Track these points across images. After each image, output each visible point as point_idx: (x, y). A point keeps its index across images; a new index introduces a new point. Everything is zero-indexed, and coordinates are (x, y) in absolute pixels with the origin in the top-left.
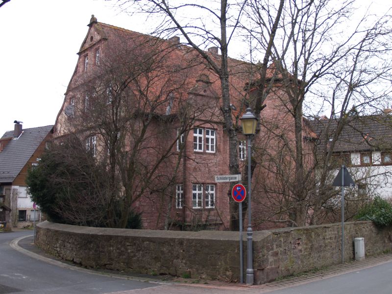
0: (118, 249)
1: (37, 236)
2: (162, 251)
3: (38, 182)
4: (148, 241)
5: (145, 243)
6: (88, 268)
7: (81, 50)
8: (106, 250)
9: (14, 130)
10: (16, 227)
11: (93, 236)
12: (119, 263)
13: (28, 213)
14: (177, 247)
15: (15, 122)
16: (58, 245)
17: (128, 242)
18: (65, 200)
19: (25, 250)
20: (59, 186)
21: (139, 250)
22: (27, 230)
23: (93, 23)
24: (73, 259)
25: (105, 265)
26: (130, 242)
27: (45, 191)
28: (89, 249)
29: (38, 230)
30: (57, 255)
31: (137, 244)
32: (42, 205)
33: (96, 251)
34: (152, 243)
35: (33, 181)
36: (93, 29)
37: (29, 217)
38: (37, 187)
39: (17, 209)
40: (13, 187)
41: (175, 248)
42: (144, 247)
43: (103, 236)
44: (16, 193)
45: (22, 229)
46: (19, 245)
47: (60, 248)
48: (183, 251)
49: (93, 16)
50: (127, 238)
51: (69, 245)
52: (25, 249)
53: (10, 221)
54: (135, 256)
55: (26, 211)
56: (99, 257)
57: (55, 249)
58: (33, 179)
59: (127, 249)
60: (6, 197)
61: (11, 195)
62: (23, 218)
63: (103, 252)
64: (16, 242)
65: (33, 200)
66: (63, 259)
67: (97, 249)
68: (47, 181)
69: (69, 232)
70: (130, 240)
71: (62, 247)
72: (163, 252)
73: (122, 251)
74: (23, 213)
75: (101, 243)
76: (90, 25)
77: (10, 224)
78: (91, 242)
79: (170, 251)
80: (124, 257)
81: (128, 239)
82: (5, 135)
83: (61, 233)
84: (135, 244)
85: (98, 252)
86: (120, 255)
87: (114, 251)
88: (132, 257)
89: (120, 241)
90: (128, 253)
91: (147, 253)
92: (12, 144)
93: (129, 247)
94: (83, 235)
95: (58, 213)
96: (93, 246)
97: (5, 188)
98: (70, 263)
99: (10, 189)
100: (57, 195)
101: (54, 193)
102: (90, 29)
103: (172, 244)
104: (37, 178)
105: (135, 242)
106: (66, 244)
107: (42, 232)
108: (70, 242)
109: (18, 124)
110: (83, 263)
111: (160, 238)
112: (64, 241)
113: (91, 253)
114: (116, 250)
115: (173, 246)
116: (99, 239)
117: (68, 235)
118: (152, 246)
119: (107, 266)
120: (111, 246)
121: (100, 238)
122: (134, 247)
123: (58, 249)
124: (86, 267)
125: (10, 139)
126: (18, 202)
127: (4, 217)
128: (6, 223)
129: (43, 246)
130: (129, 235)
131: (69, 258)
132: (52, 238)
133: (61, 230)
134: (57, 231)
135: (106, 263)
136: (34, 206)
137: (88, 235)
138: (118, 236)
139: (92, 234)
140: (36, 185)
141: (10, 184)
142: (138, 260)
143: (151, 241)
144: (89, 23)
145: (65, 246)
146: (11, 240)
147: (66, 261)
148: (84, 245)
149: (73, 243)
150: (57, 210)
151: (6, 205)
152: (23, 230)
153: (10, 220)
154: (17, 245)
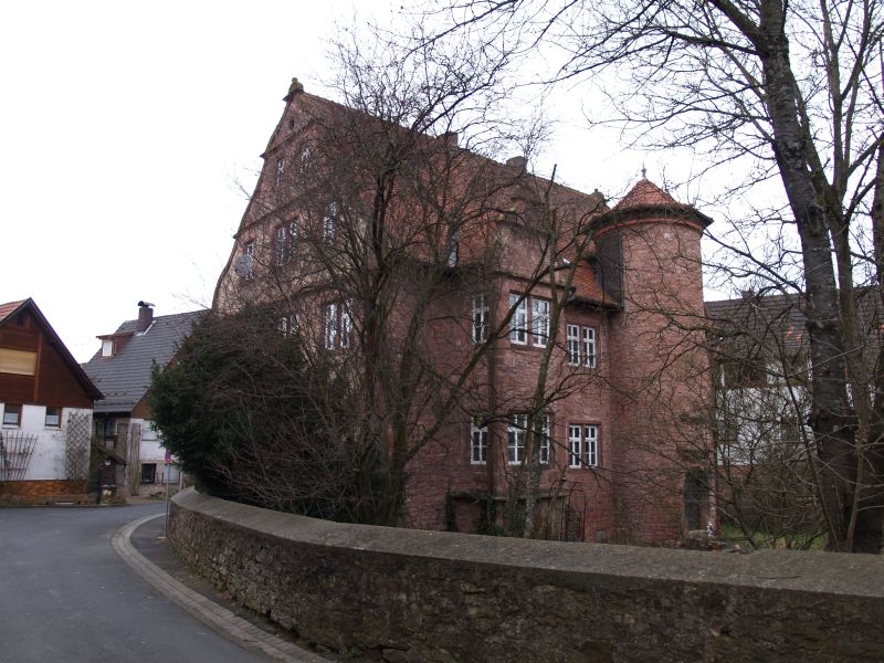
0: (429, 600)
1: (173, 524)
2: (617, 626)
3: (176, 401)
4: (551, 584)
5: (539, 589)
6: (320, 652)
7: (269, 146)
8: (382, 600)
9: (137, 318)
10: (137, 495)
11: (336, 552)
12: (431, 647)
13: (158, 468)
14: (690, 618)
15: (141, 304)
16: (222, 559)
17: (467, 581)
18: (239, 443)
19: (142, 558)
20: (226, 410)
21: (514, 614)
22: (155, 501)
23: (296, 91)
24: (269, 612)
25: (381, 648)
26: (475, 584)
27: (191, 421)
28: (324, 592)
29: (175, 510)
30: (220, 584)
31: (503, 592)
32: (183, 456)
33: (347, 600)
34: (568, 593)
35: (163, 398)
36: (294, 105)
37: (160, 477)
38: (174, 412)
39: (138, 461)
40: (133, 421)
41: (680, 616)
42: (535, 604)
43: (370, 555)
44: (138, 433)
45: (147, 498)
46: (133, 541)
47: (228, 567)
48: (725, 632)
49: (295, 80)
50: (463, 569)
51: (255, 569)
52: (144, 554)
53: (125, 483)
54: (495, 630)
55: (155, 465)
56: (358, 622)
57: (214, 565)
58: (164, 394)
59: (463, 606)
60: (120, 440)
61: (129, 435)
62: (149, 477)
63: (375, 607)
64: (129, 531)
65: (163, 444)
66: (235, 599)
67: (351, 595)
68: (197, 398)
69: (255, 531)
70: (477, 576)
71: (234, 568)
72: (621, 631)
73: (442, 610)
74: (149, 470)
75: (364, 576)
76: (289, 99)
77: (125, 490)
78: (330, 572)
79: (654, 629)
80: (452, 629)
81: (467, 571)
82: (121, 328)
83: (232, 531)
84: (496, 590)
85: (355, 604)
86: (436, 623)
87: (414, 606)
88: (486, 634)
89: (435, 575)
90: (468, 618)
91: (547, 624)
92: (133, 344)
93: (468, 599)
94: (304, 546)
95: (222, 477)
96: (338, 585)
97: (118, 422)
98: (256, 619)
99: (127, 425)
100: (223, 432)
101: (214, 428)
102: (288, 106)
103: (666, 602)
104: (172, 391)
105: (495, 582)
106: (247, 563)
107: (182, 516)
108: (258, 559)
109: (145, 308)
110: (305, 633)
111: (604, 577)
112: (240, 554)
113: (330, 604)
114: (420, 605)
115: (669, 609)
116: (357, 563)
117: (253, 541)
118: (571, 603)
119: (385, 651)
120: (399, 589)
121: (359, 560)
122: (493, 600)
123: (224, 571)
124: (312, 647)
125: (131, 335)
126: (142, 449)
127: (114, 476)
128: (115, 488)
129: (184, 551)
130: (468, 558)
131: (254, 604)
132: (208, 537)
133: (230, 520)
134: (219, 523)
135: (382, 641)
136: (167, 456)
137: (322, 548)
138: (427, 560)
139: (333, 547)
140: (169, 407)
141: (127, 415)
142: (508, 647)
143: (569, 587)
144: (286, 94)
145: (242, 567)
146: (118, 526)
147: (246, 611)
148: (307, 577)
149: (270, 566)
150: (223, 469)
151: (119, 454)
152: (148, 501)
153: (125, 481)
154: (127, 541)
